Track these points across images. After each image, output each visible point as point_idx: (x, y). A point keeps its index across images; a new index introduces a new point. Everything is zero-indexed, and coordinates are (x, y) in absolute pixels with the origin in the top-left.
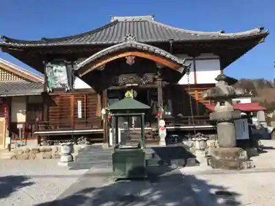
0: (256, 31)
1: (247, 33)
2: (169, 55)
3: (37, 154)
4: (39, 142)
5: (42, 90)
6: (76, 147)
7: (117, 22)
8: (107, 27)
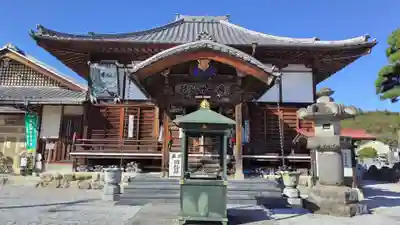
0: (361, 39)
1: (349, 41)
2: (254, 61)
3: (72, 182)
4: (75, 166)
5: (84, 99)
6: (124, 175)
7: (182, 21)
8: (170, 26)
